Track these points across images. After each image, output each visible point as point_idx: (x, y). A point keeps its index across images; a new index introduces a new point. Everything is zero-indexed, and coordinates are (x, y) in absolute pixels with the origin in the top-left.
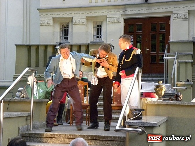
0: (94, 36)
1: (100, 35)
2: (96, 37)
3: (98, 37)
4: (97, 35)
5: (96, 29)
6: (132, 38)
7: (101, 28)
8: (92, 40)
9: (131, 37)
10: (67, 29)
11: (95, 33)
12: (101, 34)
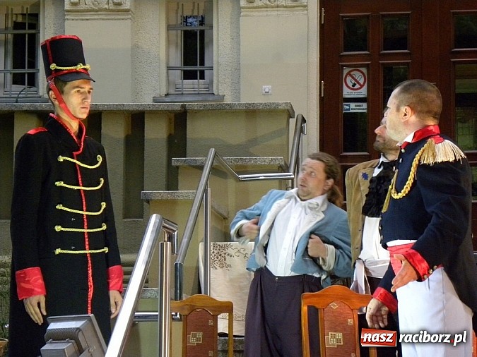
0: (169, 68)
1: (198, 68)
2: (178, 73)
3: (188, 75)
4: (186, 64)
5: (178, 37)
6: (362, 82)
7: (202, 32)
8: (164, 92)
9: (357, 75)
10: (33, 31)
11: (177, 58)
12: (202, 63)
